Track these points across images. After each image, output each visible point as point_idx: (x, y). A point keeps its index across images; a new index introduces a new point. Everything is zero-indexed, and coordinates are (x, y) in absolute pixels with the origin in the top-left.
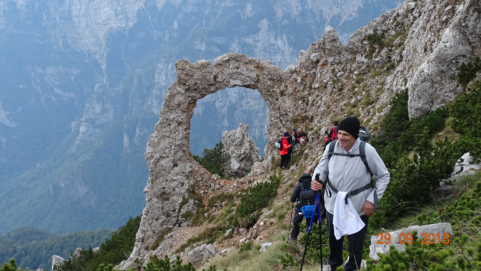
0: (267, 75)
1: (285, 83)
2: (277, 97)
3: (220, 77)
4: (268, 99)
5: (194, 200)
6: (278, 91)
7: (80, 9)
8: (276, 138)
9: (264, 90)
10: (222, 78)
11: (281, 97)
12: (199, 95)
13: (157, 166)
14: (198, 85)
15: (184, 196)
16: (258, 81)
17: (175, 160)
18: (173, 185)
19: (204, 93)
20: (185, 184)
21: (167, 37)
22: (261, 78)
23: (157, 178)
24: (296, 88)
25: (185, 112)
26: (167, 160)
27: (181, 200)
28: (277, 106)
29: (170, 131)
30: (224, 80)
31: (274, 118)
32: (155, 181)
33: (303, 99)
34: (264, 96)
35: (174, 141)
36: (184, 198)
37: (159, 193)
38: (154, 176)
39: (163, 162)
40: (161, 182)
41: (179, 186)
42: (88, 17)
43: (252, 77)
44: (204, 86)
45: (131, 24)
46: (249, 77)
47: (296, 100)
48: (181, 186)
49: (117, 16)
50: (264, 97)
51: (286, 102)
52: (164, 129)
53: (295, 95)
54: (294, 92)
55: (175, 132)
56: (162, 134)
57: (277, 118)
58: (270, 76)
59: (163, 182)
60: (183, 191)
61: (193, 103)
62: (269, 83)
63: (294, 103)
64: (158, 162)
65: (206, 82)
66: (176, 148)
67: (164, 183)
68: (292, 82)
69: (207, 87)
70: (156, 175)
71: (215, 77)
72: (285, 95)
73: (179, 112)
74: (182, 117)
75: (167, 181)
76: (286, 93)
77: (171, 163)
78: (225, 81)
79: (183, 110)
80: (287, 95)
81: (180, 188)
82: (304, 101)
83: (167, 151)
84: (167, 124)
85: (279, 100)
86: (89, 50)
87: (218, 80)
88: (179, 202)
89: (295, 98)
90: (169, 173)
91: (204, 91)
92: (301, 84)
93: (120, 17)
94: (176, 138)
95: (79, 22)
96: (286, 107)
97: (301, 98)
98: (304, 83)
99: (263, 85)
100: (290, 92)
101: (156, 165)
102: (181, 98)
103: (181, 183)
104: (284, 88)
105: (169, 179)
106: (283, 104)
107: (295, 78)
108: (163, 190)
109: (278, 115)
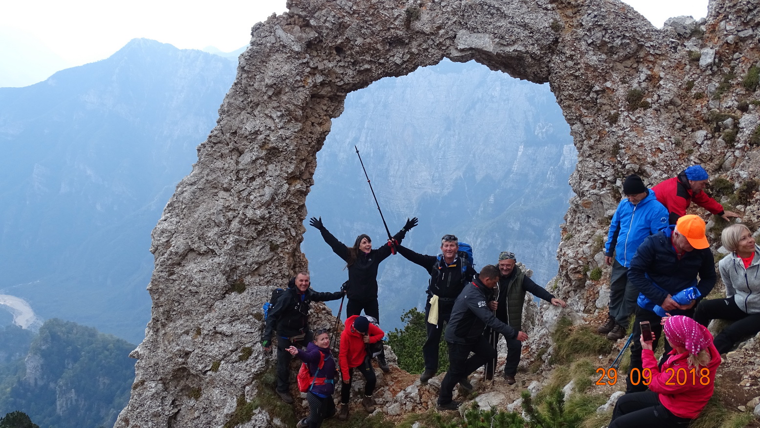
0: (589, 30)
1: (650, 69)
2: (613, 112)
3: (425, 17)
4: (579, 118)
5: (272, 414)
6: (621, 92)
7: (398, 170)
8: (587, 251)
9: (570, 82)
10: (432, 21)
11: (628, 111)
12: (350, 72)
13: (174, 277)
14: (348, 33)
15: (243, 395)
16: (553, 47)
17: (236, 268)
18: (215, 349)
19: (367, 66)
20: (253, 355)
21: (481, 211)
22: (567, 36)
23: (169, 318)
24: (690, 85)
25: (296, 120)
26: (208, 263)
27: (231, 405)
28: (608, 143)
29: (238, 172)
30: (439, 28)
31: (591, 184)
32: (164, 325)
33: (714, 123)
34: (567, 103)
35: (242, 204)
36: (241, 402)
37: (170, 367)
38: (161, 310)
39: (192, 267)
40: (180, 332)
41: (234, 357)
42: (404, 179)
43: (535, 28)
44: (368, 40)
45: (446, 192)
46: (525, 26)
47: (685, 126)
48: (241, 359)
49: (433, 182)
50: (569, 107)
51: (644, 128)
52: (219, 164)
53: (685, 110)
54: (682, 97)
55: (253, 179)
56: (210, 178)
57: (603, 185)
58: (599, 35)
59: (187, 333)
60: (243, 377)
61: (331, 99)
62: (593, 58)
63: (678, 136)
64: (179, 264)
65: (378, 28)
66: (245, 230)
67: (189, 338)
68: (679, 66)
69: (379, 46)
70: (167, 308)
71: (412, 15)
72: (646, 106)
73: (274, 116)
74: (281, 132)
75: (199, 332)
76: (649, 100)
77: (220, 276)
78: (442, 32)
79: (289, 112)
80: (654, 106)
81: (236, 365)
82: (718, 129)
83: (212, 233)
84: (231, 146)
85: (621, 122)
86: (399, 211)
87: (417, 25)
88: (226, 411)
89: (682, 119)
90: (210, 308)
91: (369, 59)
92: (713, 74)
93: (436, 183)
94: (252, 197)
95: (395, 183)
96: (641, 145)
97: (707, 121)
98: (726, 70)
99: (570, 63)
100: (667, 98)
101: (172, 274)
102: (287, 67)
103: (244, 350)
104: (644, 85)
105: (207, 328)
106: (632, 134)
107: (690, 53)
108: (180, 360)
109: (608, 173)
